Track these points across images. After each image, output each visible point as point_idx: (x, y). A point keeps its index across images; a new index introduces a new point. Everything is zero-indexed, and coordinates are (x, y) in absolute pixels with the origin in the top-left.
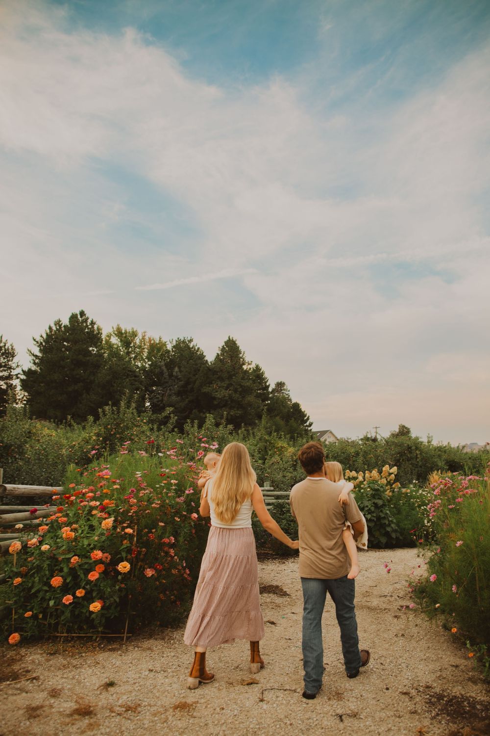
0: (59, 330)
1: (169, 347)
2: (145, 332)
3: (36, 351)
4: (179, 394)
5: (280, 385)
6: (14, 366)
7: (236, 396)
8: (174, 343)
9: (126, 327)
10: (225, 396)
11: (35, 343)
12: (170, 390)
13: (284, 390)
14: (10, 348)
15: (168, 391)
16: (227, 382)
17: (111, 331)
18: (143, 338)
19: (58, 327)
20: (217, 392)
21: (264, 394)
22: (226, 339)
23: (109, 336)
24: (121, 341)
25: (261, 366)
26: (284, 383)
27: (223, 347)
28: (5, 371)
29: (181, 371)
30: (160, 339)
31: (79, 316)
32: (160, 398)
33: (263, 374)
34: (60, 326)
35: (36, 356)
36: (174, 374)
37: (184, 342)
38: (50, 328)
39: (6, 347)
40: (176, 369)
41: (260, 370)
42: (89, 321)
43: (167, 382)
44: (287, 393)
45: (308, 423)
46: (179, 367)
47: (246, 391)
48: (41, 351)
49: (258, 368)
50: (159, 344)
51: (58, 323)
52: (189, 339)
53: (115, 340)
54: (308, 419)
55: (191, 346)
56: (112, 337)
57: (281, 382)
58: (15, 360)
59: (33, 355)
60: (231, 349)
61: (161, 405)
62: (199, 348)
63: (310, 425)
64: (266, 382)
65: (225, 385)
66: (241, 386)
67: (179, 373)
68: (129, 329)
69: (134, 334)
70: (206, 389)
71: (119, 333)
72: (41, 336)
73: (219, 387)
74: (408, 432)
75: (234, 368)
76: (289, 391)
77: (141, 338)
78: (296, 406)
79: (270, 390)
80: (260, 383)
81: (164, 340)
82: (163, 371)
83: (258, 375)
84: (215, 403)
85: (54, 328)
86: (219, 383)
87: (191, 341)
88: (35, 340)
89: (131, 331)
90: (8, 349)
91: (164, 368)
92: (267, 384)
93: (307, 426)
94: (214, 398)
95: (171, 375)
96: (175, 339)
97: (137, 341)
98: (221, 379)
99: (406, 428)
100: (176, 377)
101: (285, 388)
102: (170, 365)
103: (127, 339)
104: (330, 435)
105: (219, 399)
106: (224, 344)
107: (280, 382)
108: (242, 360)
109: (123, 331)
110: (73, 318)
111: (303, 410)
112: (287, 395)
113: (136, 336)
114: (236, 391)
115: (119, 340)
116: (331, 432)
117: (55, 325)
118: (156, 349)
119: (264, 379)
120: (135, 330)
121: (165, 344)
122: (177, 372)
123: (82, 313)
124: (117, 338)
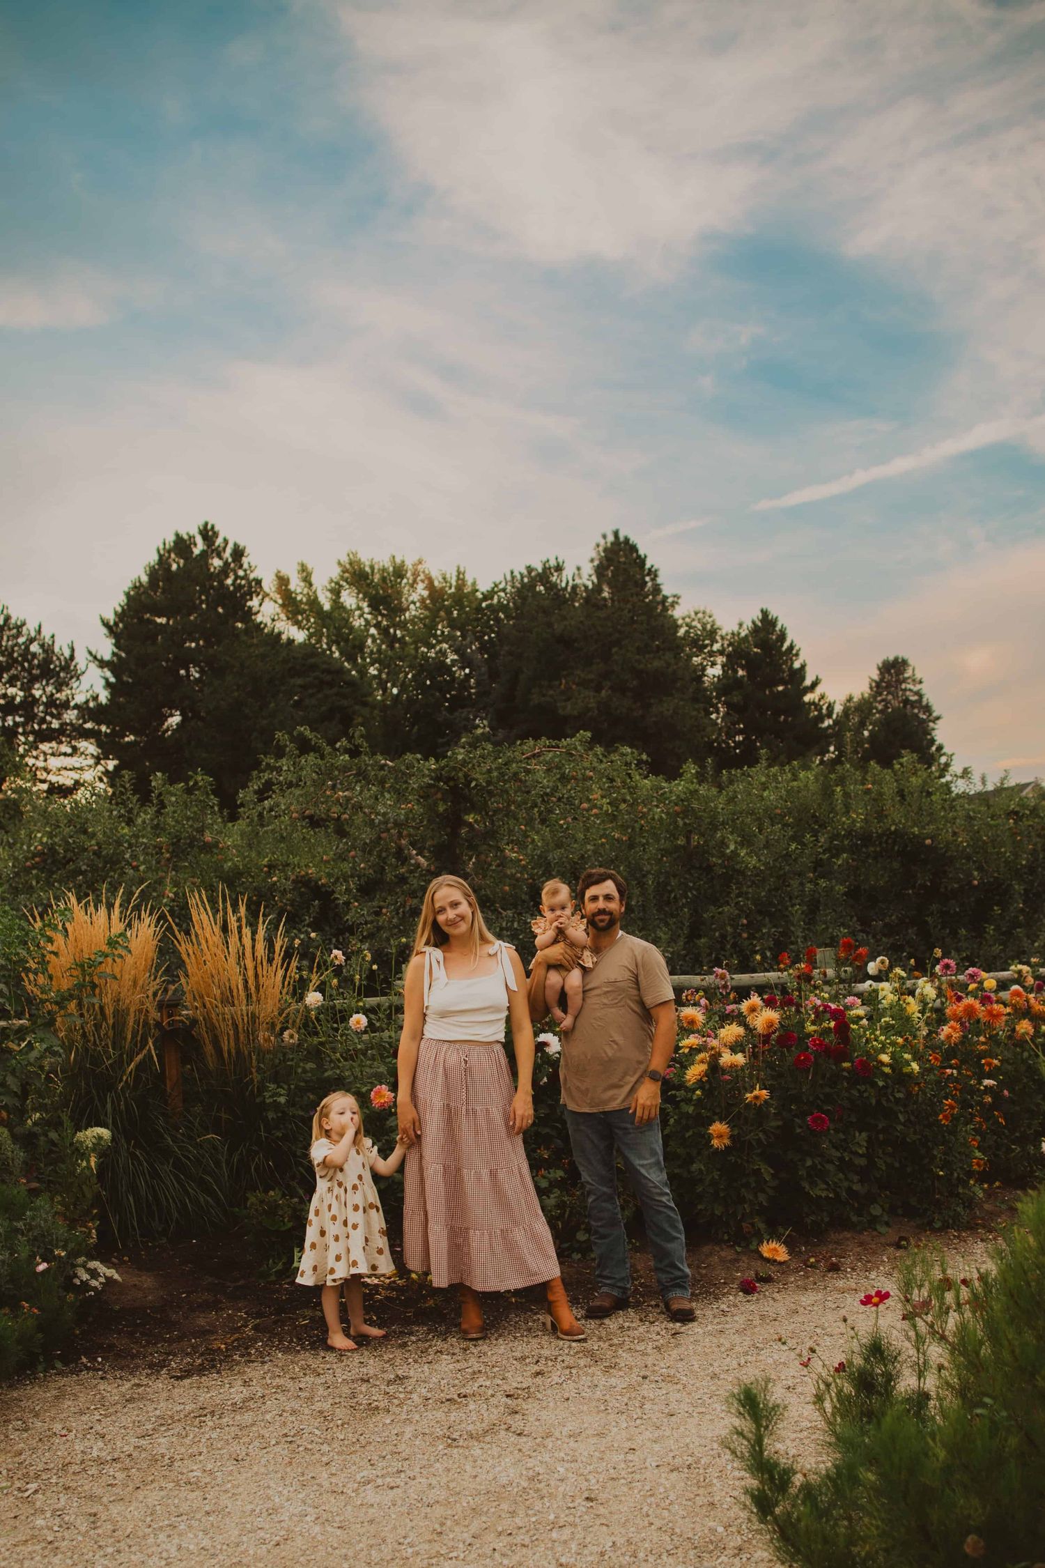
5: (894, 668)
13: (906, 680)
24: (366, 598)
26: (904, 662)
33: (790, 652)
44: (915, 689)
49: (765, 631)
53: (349, 599)
57: (896, 659)
76: (921, 682)
101: (908, 674)
107: (891, 658)
112: (916, 694)
115: (360, 596)
123: (208, 534)
124: (353, 590)
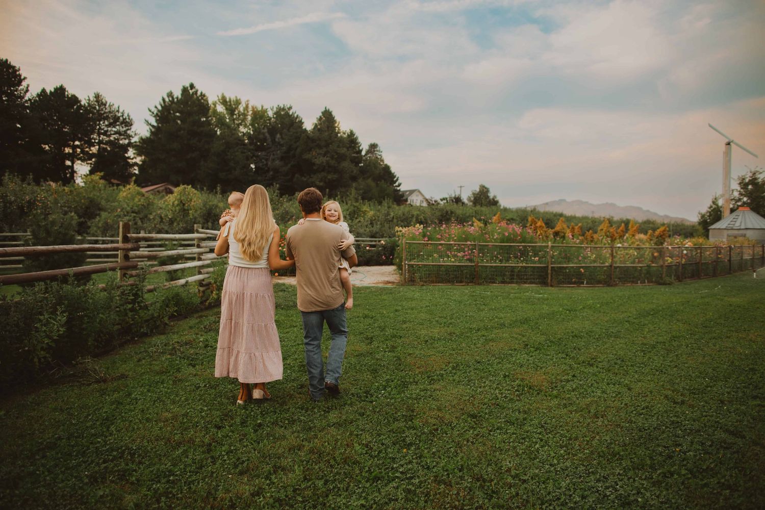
0: (172, 102)
1: (270, 114)
2: (248, 101)
3: (153, 121)
4: (282, 159)
5: (373, 147)
6: (133, 134)
7: (333, 162)
8: (275, 110)
9: (230, 96)
10: (323, 162)
11: (151, 113)
12: (273, 155)
13: (377, 151)
14: (127, 118)
15: (272, 156)
16: (325, 149)
17: (216, 99)
18: (247, 106)
19: (171, 99)
20: (316, 158)
21: (357, 157)
22: (323, 110)
23: (215, 104)
24: (227, 109)
25: (354, 131)
26: (377, 145)
27: (321, 117)
28: (125, 139)
29: (282, 138)
30: (262, 107)
31: (189, 88)
32: (265, 162)
33: (356, 139)
34: (173, 98)
35: (153, 126)
36: (277, 140)
37: (284, 109)
38: (164, 100)
39: (124, 117)
40: (278, 136)
41: (354, 135)
42: (199, 93)
43: (270, 148)
45: (397, 184)
46: (281, 134)
47: (342, 158)
48: (157, 121)
49: (352, 134)
50: (261, 111)
51: (170, 95)
52: (288, 106)
53: (220, 109)
54: (397, 180)
55: (291, 113)
56: (217, 105)
57: (374, 143)
58: (134, 128)
59: (151, 125)
60: (328, 119)
61: (266, 168)
62: (297, 116)
63: (399, 185)
64: (359, 147)
65: (323, 153)
66: (337, 153)
67: (280, 140)
68: (233, 98)
69: (238, 102)
70: (307, 156)
71: (224, 101)
72: (156, 107)
73: (318, 154)
74: (488, 191)
75: (331, 137)
76: (382, 152)
77: (244, 106)
78: (387, 169)
79: (363, 153)
80: (354, 148)
81: (265, 107)
82: (266, 137)
83: (352, 141)
84: (315, 168)
85: (167, 100)
86: (318, 151)
87: (290, 108)
88: (150, 111)
89: (235, 99)
90: (126, 118)
91: (267, 135)
92: (361, 148)
93: (396, 186)
94: (314, 164)
95: (273, 141)
96: (275, 106)
97: (241, 108)
98: (320, 147)
99: (486, 188)
100: (279, 143)
101: (378, 149)
102: (273, 130)
103: (231, 106)
104: (418, 193)
105: (318, 164)
106: (321, 114)
108: (337, 129)
109: (228, 100)
110: (185, 90)
111: (393, 171)
112: (380, 155)
113: (240, 104)
114: (332, 158)
115: (224, 108)
116: (419, 191)
117: (168, 96)
118: (259, 115)
119: (358, 143)
120: (238, 98)
121: (266, 111)
122: (279, 139)
123: (192, 86)
124: (222, 106)
